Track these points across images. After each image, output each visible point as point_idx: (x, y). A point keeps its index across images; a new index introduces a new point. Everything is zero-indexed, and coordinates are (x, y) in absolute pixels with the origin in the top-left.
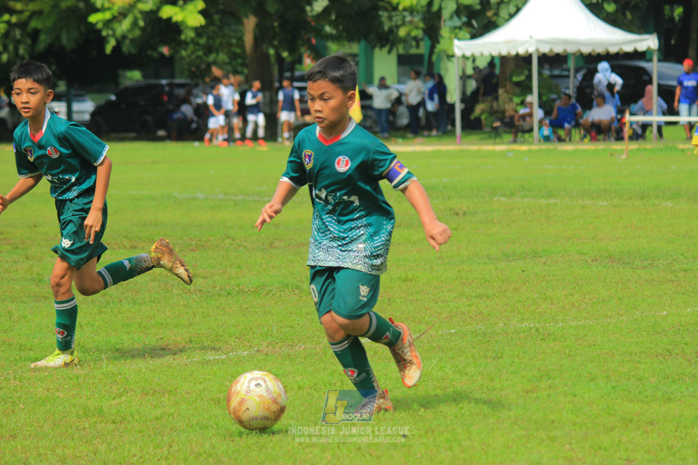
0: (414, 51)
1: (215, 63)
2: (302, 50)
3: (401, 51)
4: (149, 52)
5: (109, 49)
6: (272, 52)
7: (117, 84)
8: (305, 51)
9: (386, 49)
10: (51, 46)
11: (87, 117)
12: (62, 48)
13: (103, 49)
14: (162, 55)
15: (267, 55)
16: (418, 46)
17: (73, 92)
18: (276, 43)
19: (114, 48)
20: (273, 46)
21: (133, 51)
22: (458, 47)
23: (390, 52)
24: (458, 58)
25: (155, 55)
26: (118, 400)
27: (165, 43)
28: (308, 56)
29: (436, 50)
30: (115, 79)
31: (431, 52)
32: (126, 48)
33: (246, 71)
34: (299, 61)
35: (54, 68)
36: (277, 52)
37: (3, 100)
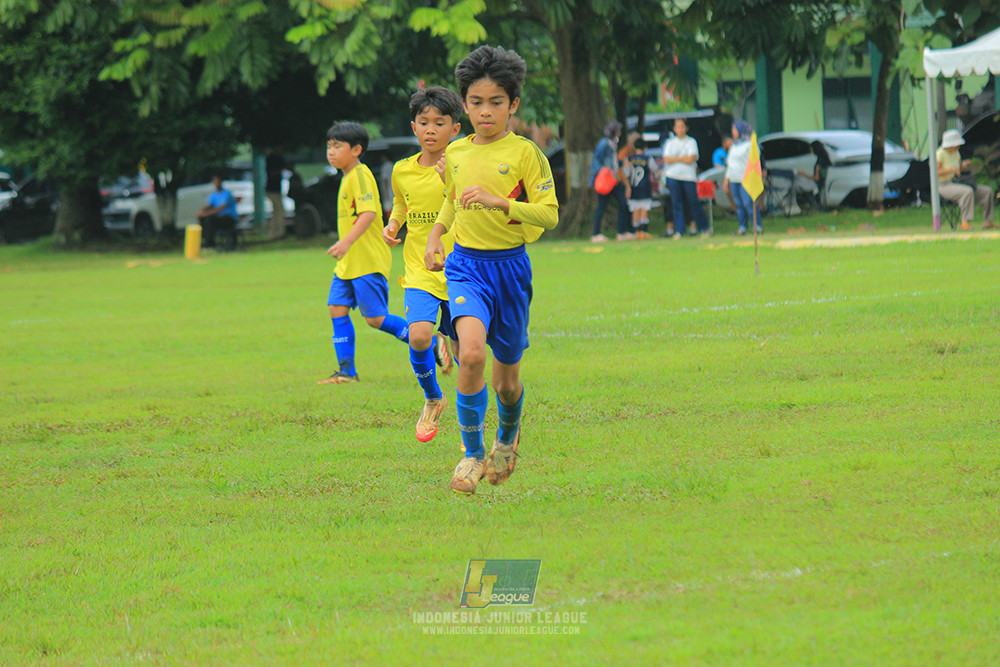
0: (852, 72)
2: (658, 77)
3: (830, 73)
4: (393, 90)
5: (323, 87)
6: (604, 82)
8: (663, 80)
9: (803, 71)
10: (223, 84)
12: (244, 88)
13: (314, 87)
15: (597, 87)
16: (859, 63)
18: (612, 66)
19: (331, 84)
20: (605, 72)
21: (364, 90)
22: (930, 60)
23: (810, 74)
24: (931, 79)
25: (399, 94)
27: (418, 73)
28: (668, 88)
29: (892, 70)
31: (883, 74)
32: (352, 84)
33: (560, 117)
34: (653, 96)
35: (229, 122)
36: (613, 82)
37: (145, 180)
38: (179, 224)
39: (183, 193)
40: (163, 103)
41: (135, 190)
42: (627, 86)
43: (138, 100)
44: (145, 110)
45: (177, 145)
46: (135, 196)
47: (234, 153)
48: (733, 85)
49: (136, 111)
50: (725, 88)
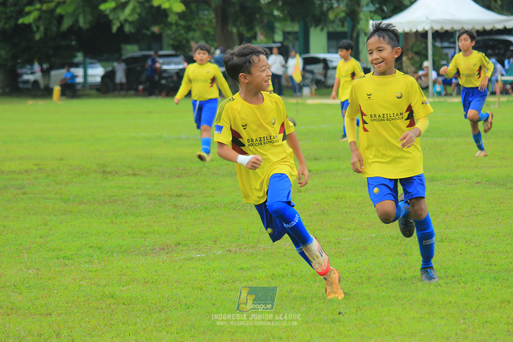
0: (340, 29)
1: (193, 38)
2: (257, 29)
3: (330, 30)
4: (145, 31)
5: (114, 29)
6: (235, 30)
7: (121, 55)
8: (259, 30)
9: (319, 28)
10: (71, 27)
11: (98, 79)
12: (80, 29)
13: (110, 29)
14: (153, 34)
15: (231, 33)
16: (343, 26)
17: (88, 61)
18: (239, 24)
19: (118, 28)
20: (235, 26)
21: (132, 31)
25: (148, 33)
26: (127, 287)
27: (155, 24)
28: (262, 34)
29: (356, 29)
30: (119, 51)
31: (353, 30)
32: (127, 28)
34: (255, 37)
35: (74, 43)
36: (238, 31)
37: (37, 67)
38: (51, 86)
39: (54, 73)
40: (45, 34)
41: (32, 72)
42: (245, 32)
43: (34, 33)
44: (38, 37)
45: (51, 52)
46: (33, 73)
47: (75, 56)
48: (289, 33)
49: (33, 37)
50: (286, 34)
